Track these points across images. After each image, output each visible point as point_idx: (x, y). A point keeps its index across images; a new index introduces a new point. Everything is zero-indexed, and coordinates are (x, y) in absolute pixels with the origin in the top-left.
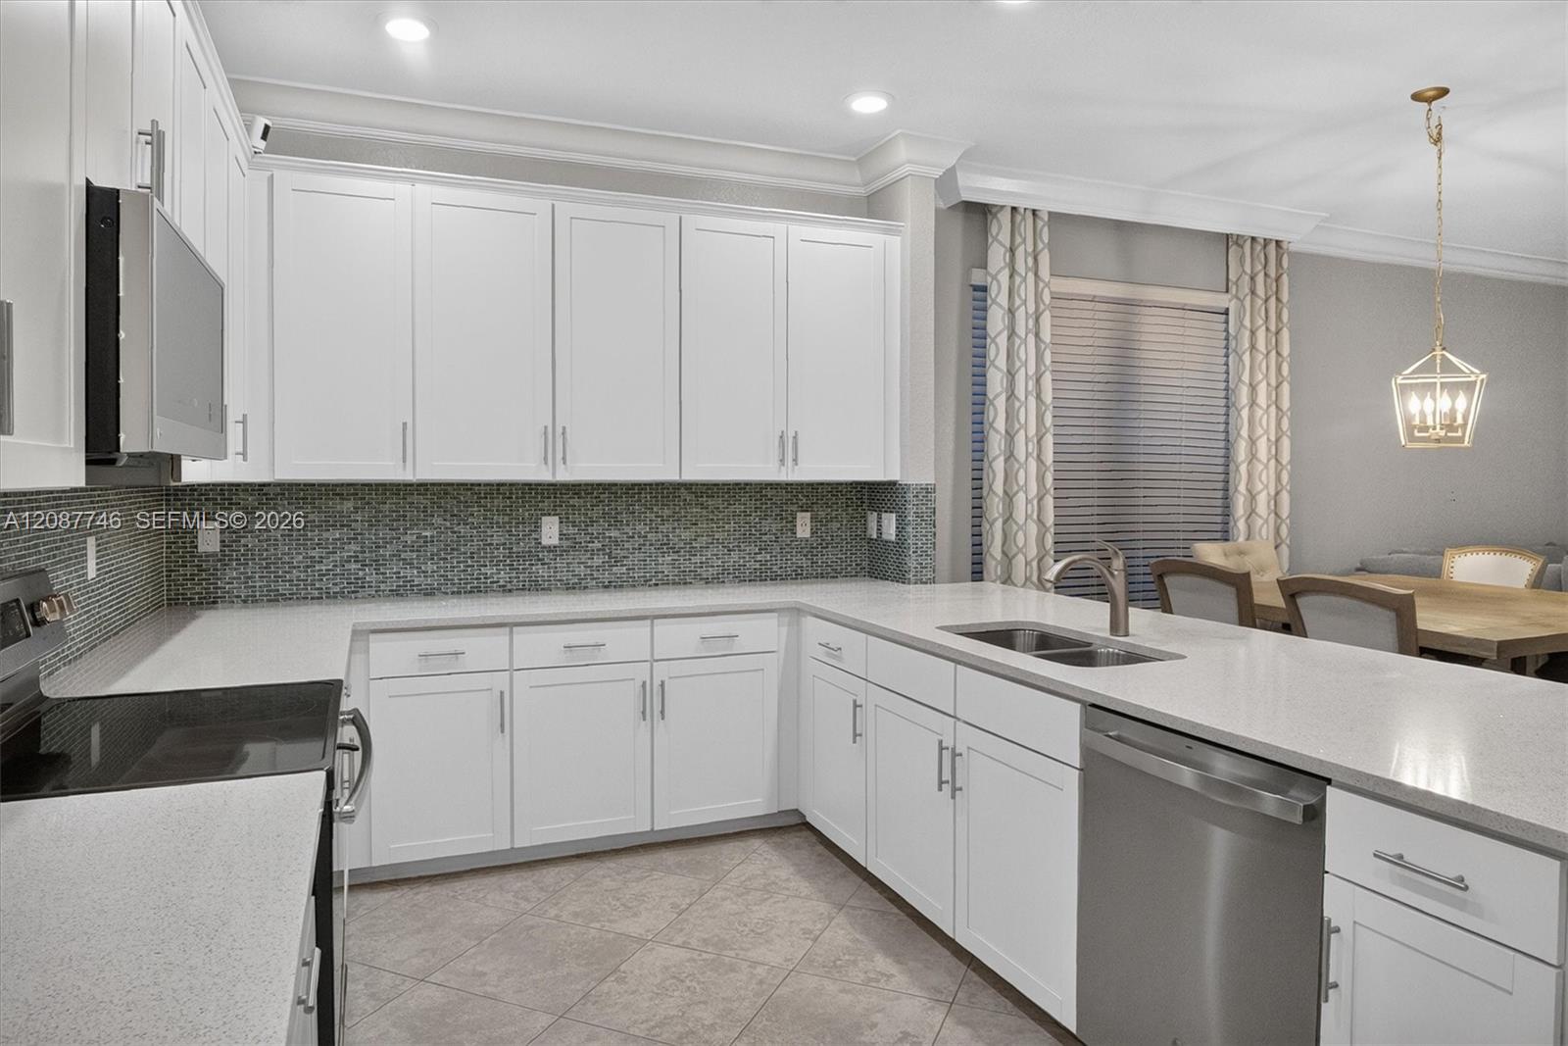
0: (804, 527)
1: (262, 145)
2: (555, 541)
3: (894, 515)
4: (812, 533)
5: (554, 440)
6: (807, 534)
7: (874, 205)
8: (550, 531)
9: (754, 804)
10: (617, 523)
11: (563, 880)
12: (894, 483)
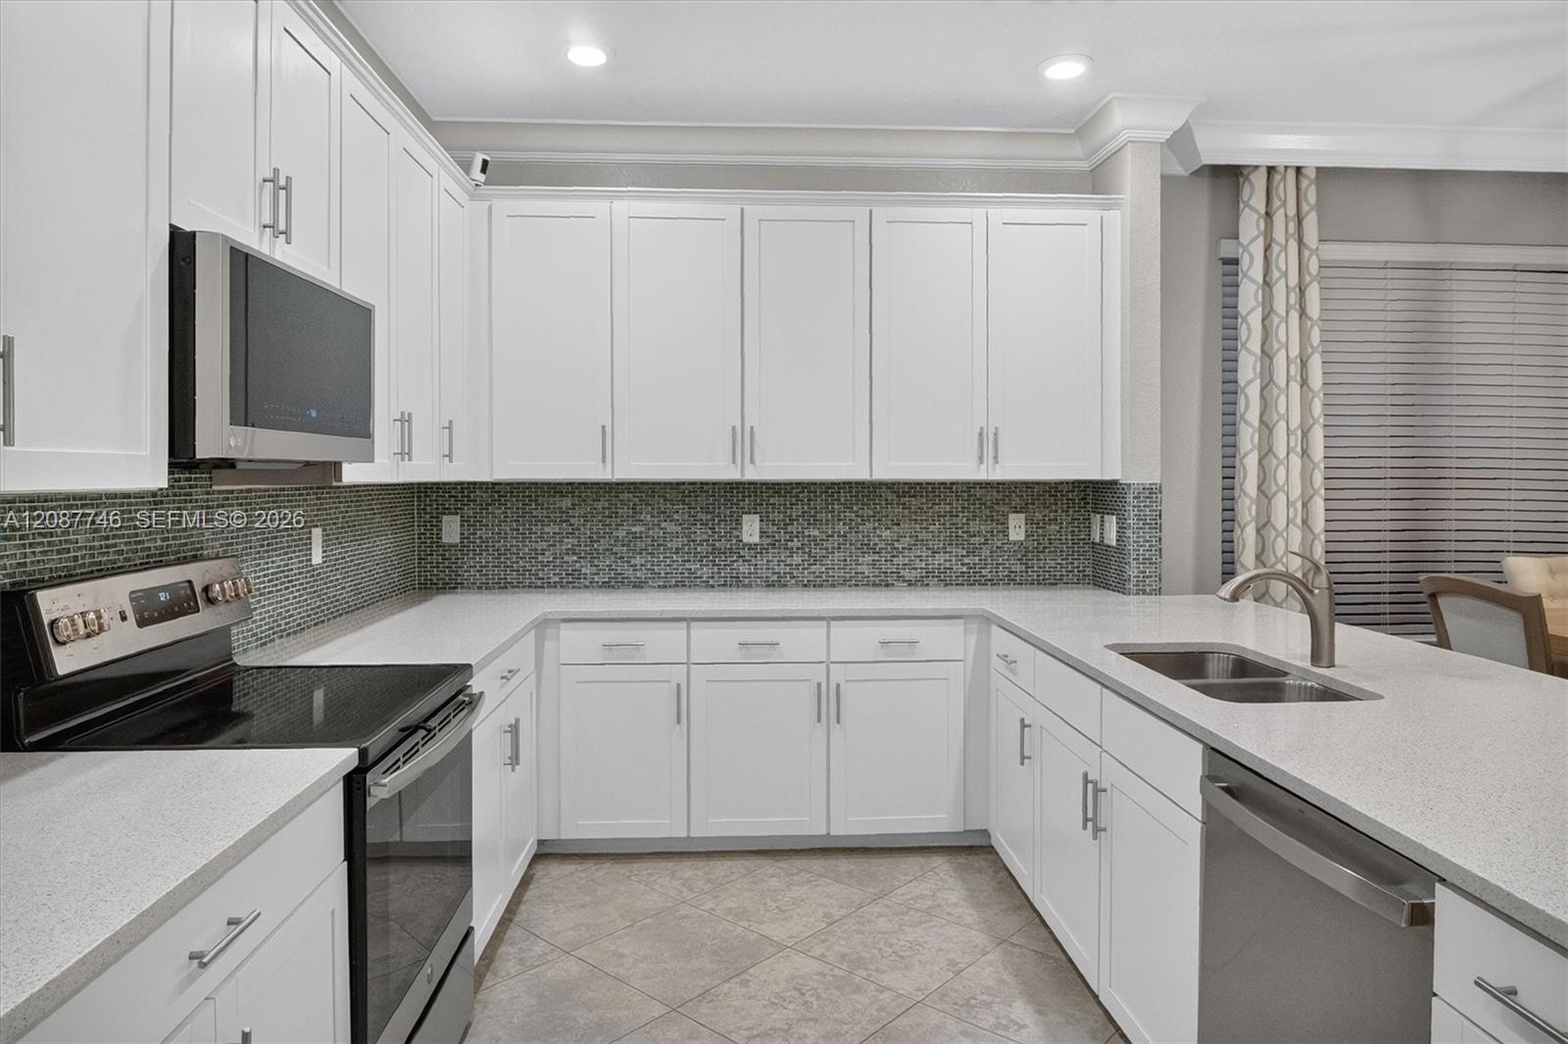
0: (1017, 528)
1: (482, 177)
2: (756, 539)
3: (1114, 517)
4: (1027, 536)
5: (743, 440)
6: (1022, 537)
7: (1095, 180)
8: (751, 529)
9: (937, 819)
10: (815, 522)
11: (733, 873)
12: (1114, 483)
